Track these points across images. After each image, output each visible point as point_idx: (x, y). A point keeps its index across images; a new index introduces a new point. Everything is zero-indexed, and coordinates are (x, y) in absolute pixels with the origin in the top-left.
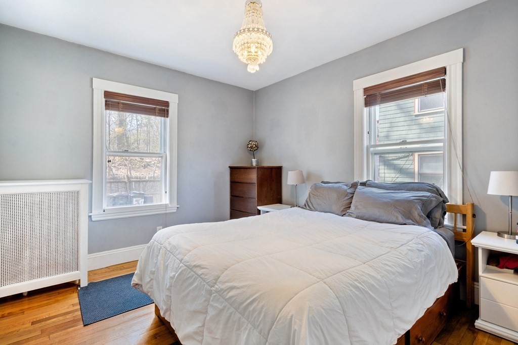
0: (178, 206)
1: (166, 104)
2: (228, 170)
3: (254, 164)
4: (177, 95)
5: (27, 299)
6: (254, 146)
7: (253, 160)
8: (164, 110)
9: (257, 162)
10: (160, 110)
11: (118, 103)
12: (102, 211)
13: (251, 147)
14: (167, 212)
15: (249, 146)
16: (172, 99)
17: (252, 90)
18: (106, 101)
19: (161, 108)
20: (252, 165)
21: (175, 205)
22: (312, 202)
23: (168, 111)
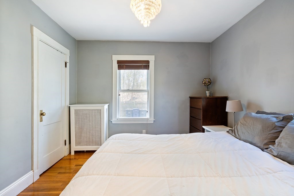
0: (154, 120)
1: (148, 62)
2: (189, 99)
3: (208, 95)
4: (154, 56)
5: (86, 153)
6: (207, 82)
7: (207, 92)
8: (146, 66)
9: (210, 93)
10: (144, 66)
11: (123, 65)
12: (116, 120)
13: (205, 83)
14: (148, 123)
15: (204, 82)
16: (151, 59)
17: (210, 42)
18: (118, 65)
19: (145, 65)
20: (206, 96)
21: (153, 119)
22: (238, 129)
23: (149, 66)
